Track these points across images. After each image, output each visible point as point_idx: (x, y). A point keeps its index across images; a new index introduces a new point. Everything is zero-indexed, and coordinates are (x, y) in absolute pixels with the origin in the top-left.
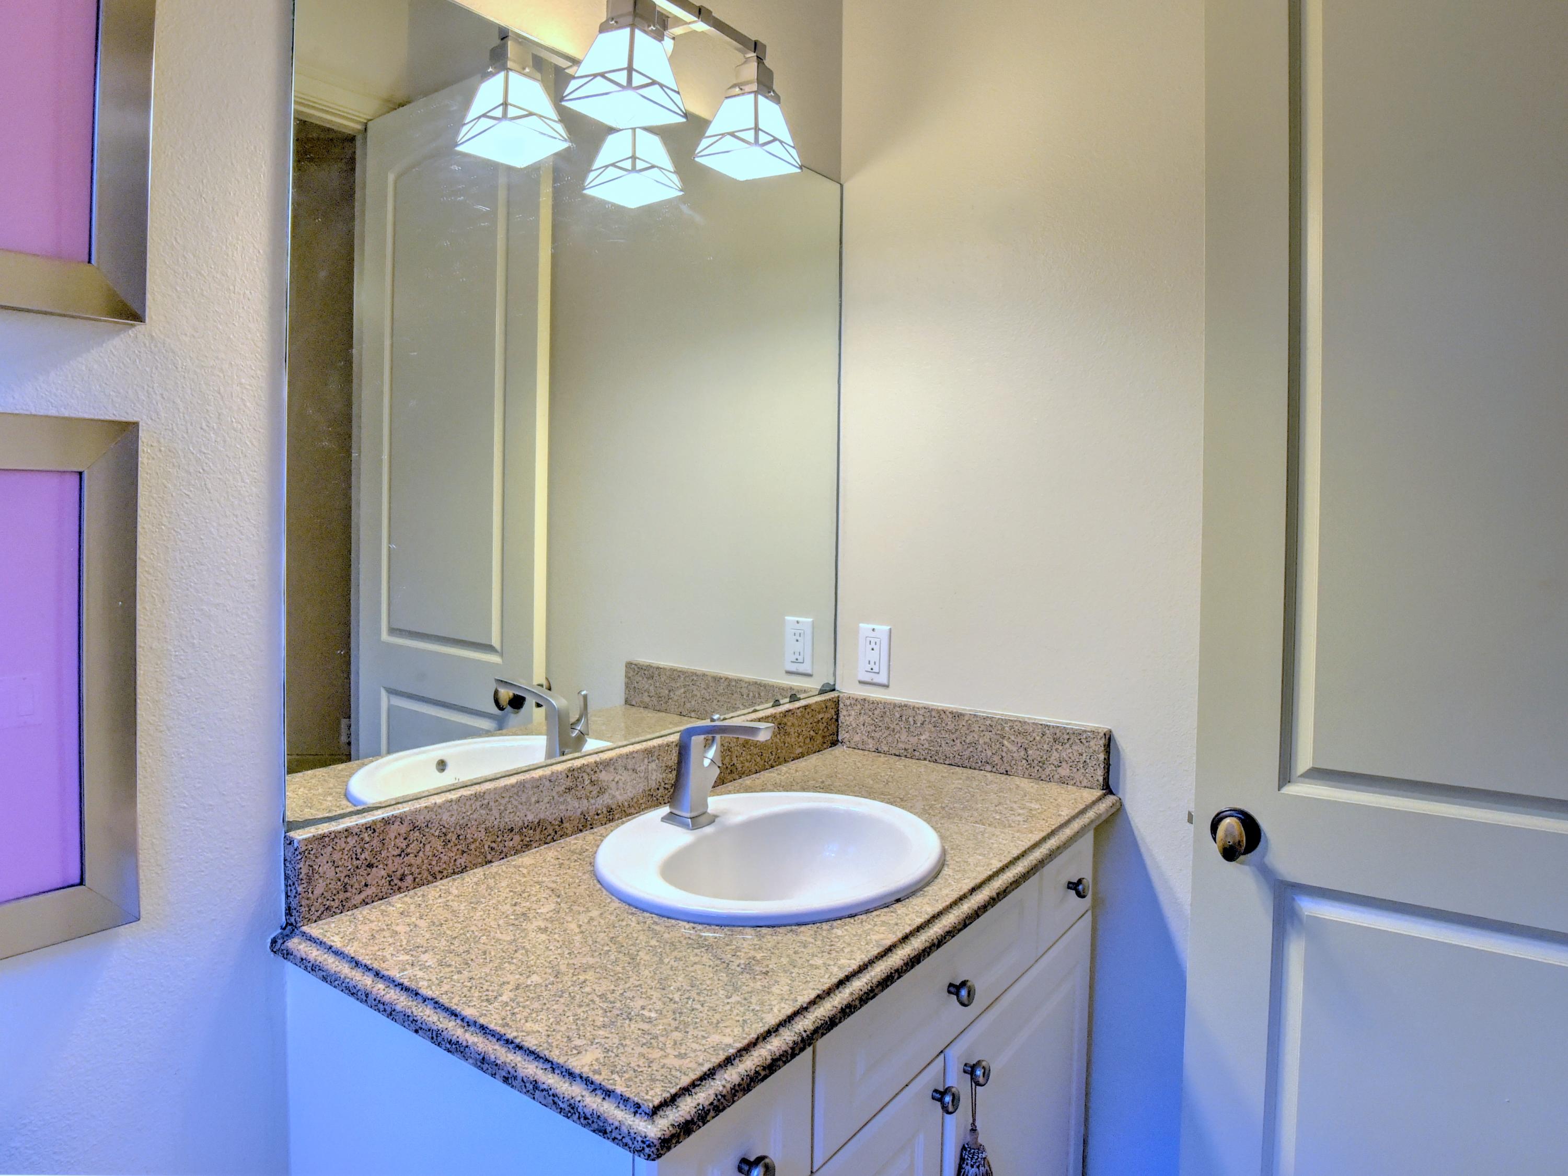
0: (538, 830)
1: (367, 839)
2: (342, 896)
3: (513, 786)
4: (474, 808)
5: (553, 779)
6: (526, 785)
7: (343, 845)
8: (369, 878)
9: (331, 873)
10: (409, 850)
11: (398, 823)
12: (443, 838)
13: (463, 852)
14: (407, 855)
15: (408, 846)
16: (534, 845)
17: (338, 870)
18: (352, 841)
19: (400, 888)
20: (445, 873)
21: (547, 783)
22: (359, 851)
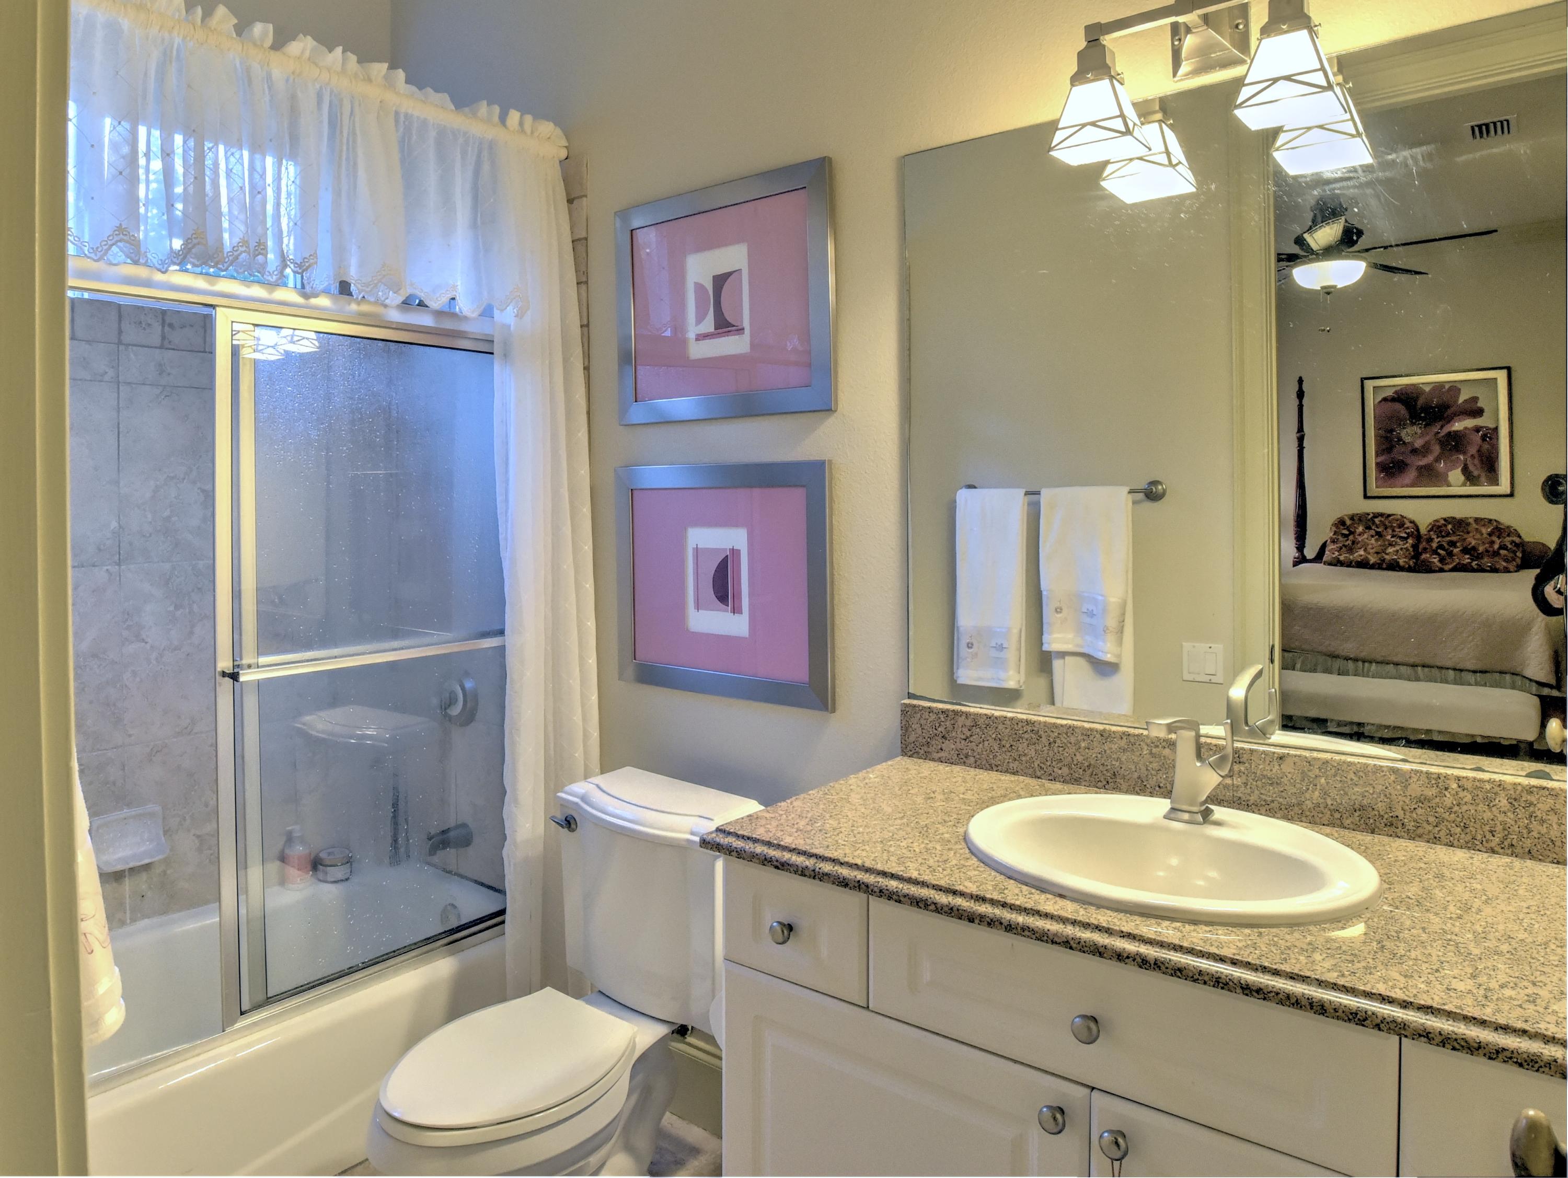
0: (1089, 772)
1: (943, 719)
2: (925, 748)
3: (1062, 726)
4: (1025, 730)
5: (1106, 735)
6: (1076, 730)
7: (927, 717)
8: (943, 745)
9: (919, 731)
10: (971, 739)
11: (964, 717)
12: (998, 742)
13: (1015, 760)
14: (971, 742)
15: (971, 736)
16: (1084, 783)
17: (924, 731)
18: (933, 716)
19: (964, 762)
20: (1000, 768)
21: (1098, 736)
22: (937, 725)
